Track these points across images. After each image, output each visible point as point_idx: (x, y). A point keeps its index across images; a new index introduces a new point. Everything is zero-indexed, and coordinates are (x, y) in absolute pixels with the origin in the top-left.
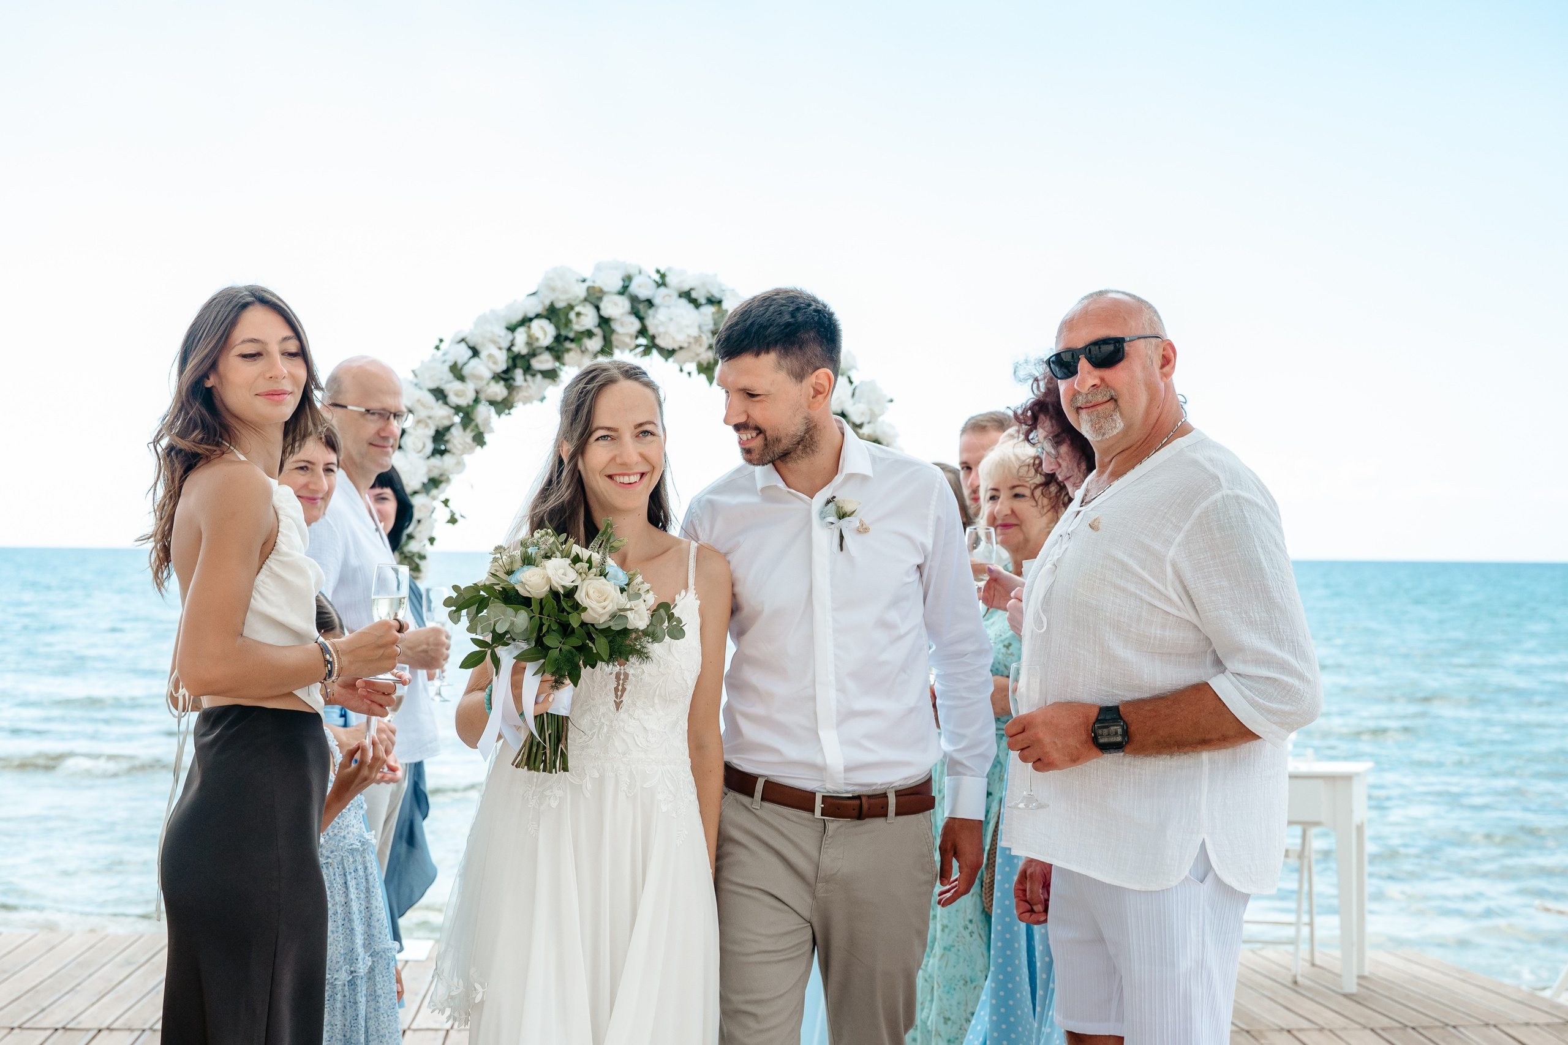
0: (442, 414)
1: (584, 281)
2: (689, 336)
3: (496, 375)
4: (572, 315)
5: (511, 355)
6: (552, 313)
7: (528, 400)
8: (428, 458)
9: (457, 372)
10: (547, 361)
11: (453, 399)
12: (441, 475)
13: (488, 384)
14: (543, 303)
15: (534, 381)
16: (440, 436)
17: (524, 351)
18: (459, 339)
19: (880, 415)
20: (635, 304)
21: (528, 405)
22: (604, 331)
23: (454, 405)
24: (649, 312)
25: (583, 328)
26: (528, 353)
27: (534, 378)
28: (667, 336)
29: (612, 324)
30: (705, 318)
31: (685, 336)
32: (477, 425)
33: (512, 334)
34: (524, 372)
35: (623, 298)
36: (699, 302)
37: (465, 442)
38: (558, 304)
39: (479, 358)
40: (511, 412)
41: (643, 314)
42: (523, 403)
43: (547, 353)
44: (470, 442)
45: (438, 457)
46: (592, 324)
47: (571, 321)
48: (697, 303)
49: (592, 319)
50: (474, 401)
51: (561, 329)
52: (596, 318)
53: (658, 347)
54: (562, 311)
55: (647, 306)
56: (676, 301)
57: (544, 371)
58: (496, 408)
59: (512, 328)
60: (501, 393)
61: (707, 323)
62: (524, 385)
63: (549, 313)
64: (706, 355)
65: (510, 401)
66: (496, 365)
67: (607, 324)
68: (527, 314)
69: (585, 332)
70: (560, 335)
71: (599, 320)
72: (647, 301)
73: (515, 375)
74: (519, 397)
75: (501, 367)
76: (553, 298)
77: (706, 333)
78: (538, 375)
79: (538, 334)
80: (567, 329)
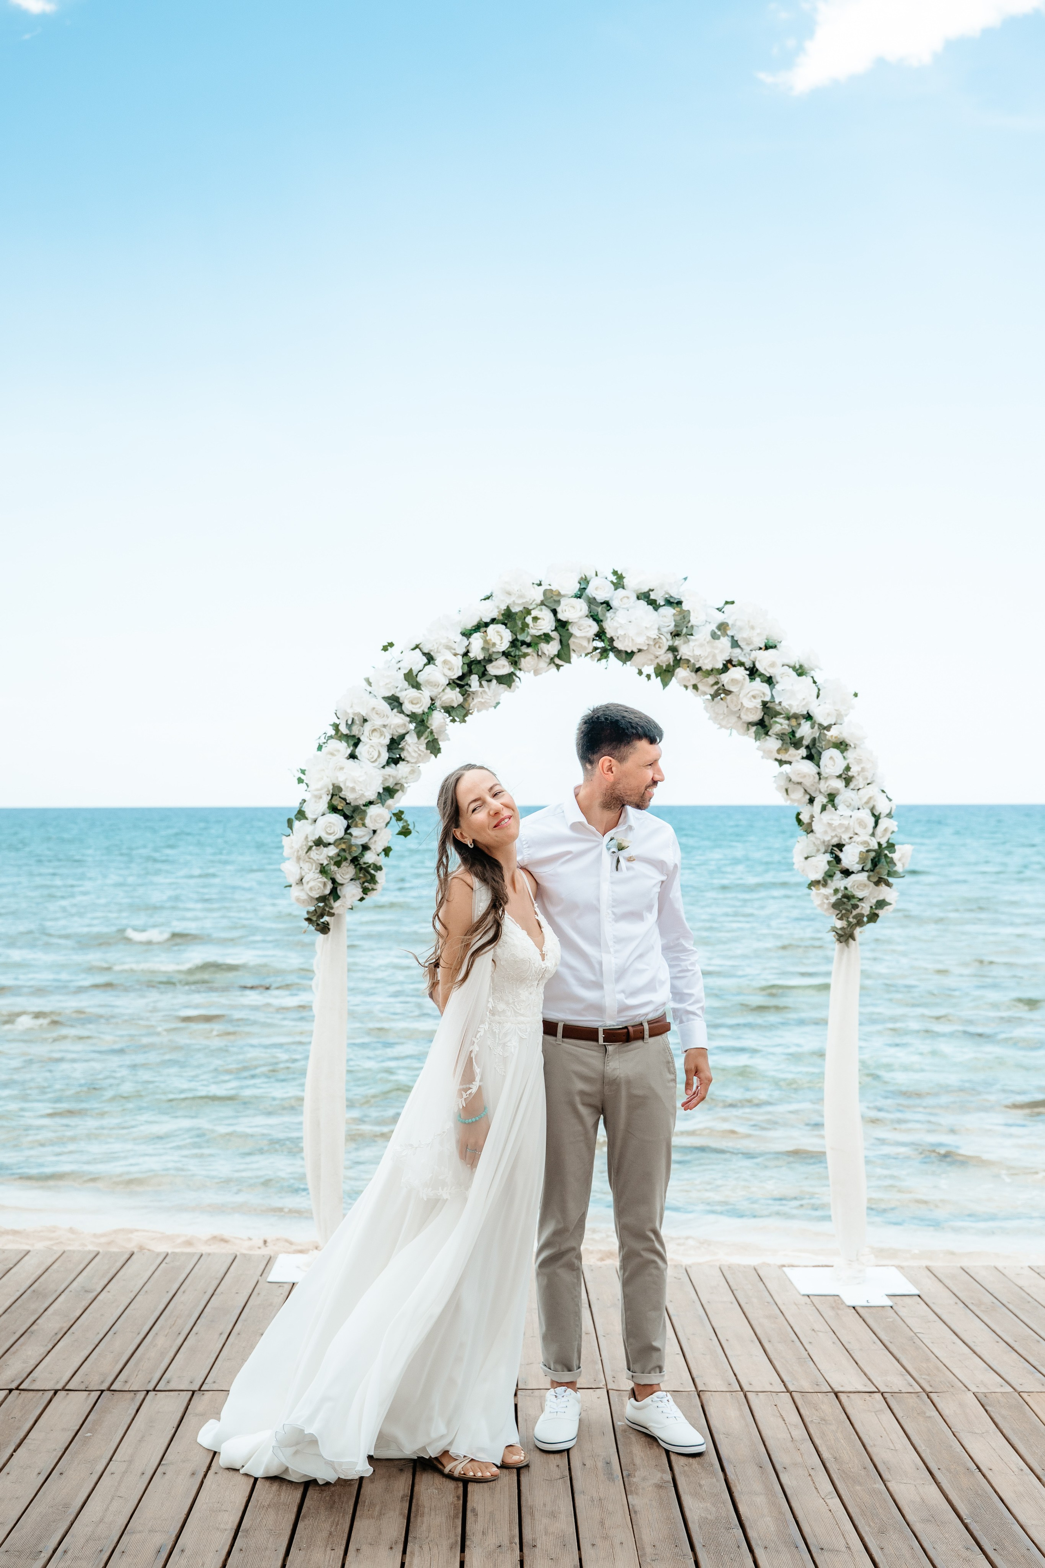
0: (397, 722)
1: (540, 585)
2: (648, 638)
3: (451, 682)
4: (529, 620)
5: (467, 661)
6: (508, 618)
7: (483, 706)
8: (383, 767)
9: (412, 680)
10: (504, 666)
11: (408, 707)
12: (396, 784)
13: (444, 690)
14: (498, 607)
15: (489, 687)
16: (395, 744)
17: (480, 657)
18: (413, 646)
19: (846, 715)
20: (593, 607)
21: (484, 712)
22: (560, 635)
23: (409, 713)
24: (608, 614)
25: (540, 633)
26: (484, 658)
27: (489, 683)
28: (626, 639)
29: (570, 627)
30: (665, 619)
31: (645, 638)
32: (432, 733)
33: (468, 640)
34: (480, 678)
35: (581, 600)
36: (658, 604)
37: (419, 750)
38: (513, 607)
39: (434, 664)
40: (466, 719)
41: (601, 618)
42: (478, 711)
43: (504, 658)
44: (424, 750)
45: (393, 765)
46: (549, 628)
47: (527, 626)
48: (656, 604)
49: (549, 622)
50: (429, 708)
51: (518, 634)
52: (554, 621)
53: (617, 650)
54: (518, 615)
55: (604, 608)
56: (635, 603)
57: (500, 676)
58: (451, 715)
59: (469, 633)
60: (456, 700)
61: (667, 624)
62: (480, 691)
63: (505, 617)
64: (666, 657)
65: (467, 708)
66: (451, 671)
67: (564, 628)
68: (483, 620)
69: (542, 637)
70: (517, 639)
71: (556, 624)
72: (604, 603)
73: (471, 682)
74: (475, 704)
75: (457, 673)
76: (509, 602)
77: (666, 635)
78: (494, 681)
79: (493, 637)
80: (523, 633)
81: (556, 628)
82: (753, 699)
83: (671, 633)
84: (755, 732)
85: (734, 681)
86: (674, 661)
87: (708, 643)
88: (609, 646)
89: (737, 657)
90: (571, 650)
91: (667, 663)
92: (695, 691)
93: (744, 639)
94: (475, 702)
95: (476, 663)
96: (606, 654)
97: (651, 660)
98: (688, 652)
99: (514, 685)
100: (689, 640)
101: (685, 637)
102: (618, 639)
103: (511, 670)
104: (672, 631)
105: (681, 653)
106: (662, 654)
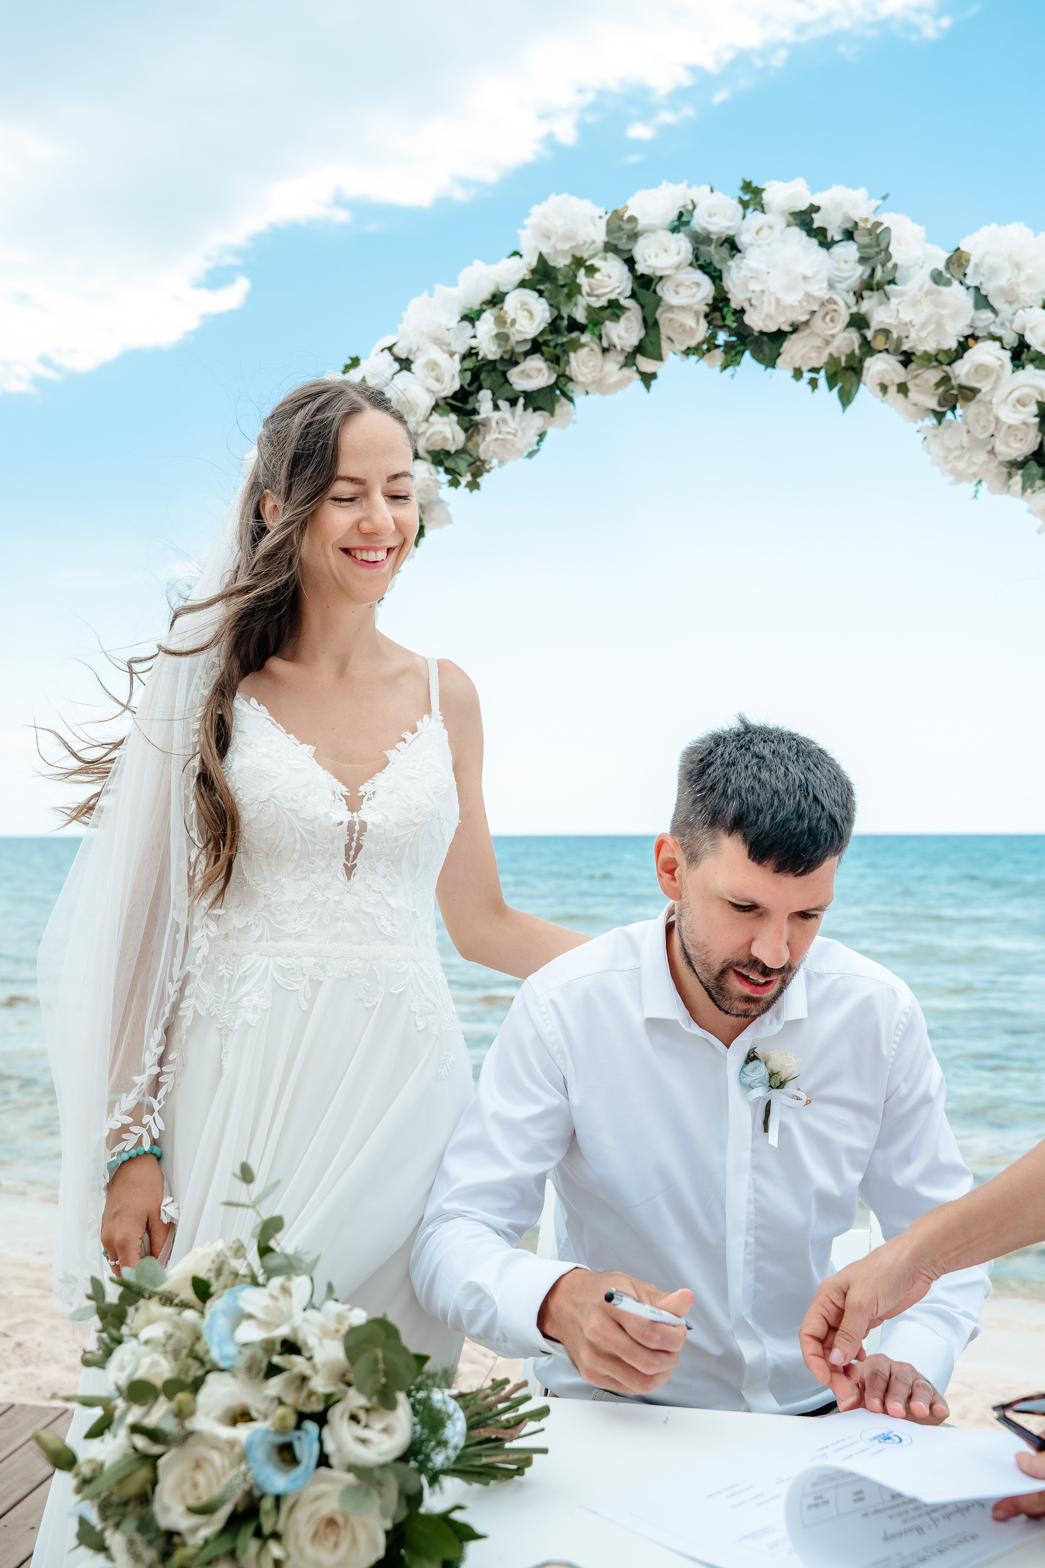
2: (809, 296)
3: (441, 403)
4: (582, 278)
5: (469, 364)
6: (543, 278)
7: (508, 454)
10: (538, 371)
13: (427, 420)
14: (527, 264)
15: (513, 414)
17: (495, 352)
20: (703, 248)
21: (509, 465)
22: (642, 307)
24: (731, 263)
25: (603, 302)
26: (502, 358)
27: (514, 408)
28: (766, 299)
29: (658, 289)
30: (843, 265)
31: (802, 294)
33: (474, 326)
34: (494, 394)
35: (681, 236)
36: (829, 239)
38: (554, 260)
39: (409, 370)
40: (479, 480)
41: (718, 266)
42: (501, 462)
43: (538, 355)
46: (618, 291)
47: (579, 287)
48: (825, 237)
49: (621, 282)
51: (561, 306)
52: (628, 279)
53: (751, 338)
54: (562, 271)
55: (725, 250)
56: (782, 233)
57: (533, 392)
58: (448, 471)
59: (473, 316)
60: (454, 439)
61: (846, 275)
62: (497, 423)
63: (537, 277)
64: (845, 339)
65: (474, 455)
66: (442, 383)
67: (648, 289)
68: (498, 288)
69: (607, 308)
70: (559, 317)
71: (633, 283)
72: (725, 241)
73: (478, 401)
74: (491, 448)
75: (451, 386)
76: (546, 250)
77: (845, 294)
78: (521, 401)
79: (517, 315)
80: (572, 304)
81: (633, 290)
82: (1019, 407)
83: (855, 293)
84: (1023, 475)
85: (982, 370)
86: (861, 346)
87: (928, 293)
88: (733, 321)
89: (987, 327)
90: (663, 337)
91: (848, 351)
92: (901, 396)
93: (1002, 291)
94: (489, 444)
95: (488, 368)
96: (733, 353)
97: (818, 347)
98: (887, 321)
99: (558, 409)
100: (890, 295)
101: (881, 291)
102: (751, 305)
103: (552, 380)
104: (856, 288)
105: (874, 325)
106: (838, 334)
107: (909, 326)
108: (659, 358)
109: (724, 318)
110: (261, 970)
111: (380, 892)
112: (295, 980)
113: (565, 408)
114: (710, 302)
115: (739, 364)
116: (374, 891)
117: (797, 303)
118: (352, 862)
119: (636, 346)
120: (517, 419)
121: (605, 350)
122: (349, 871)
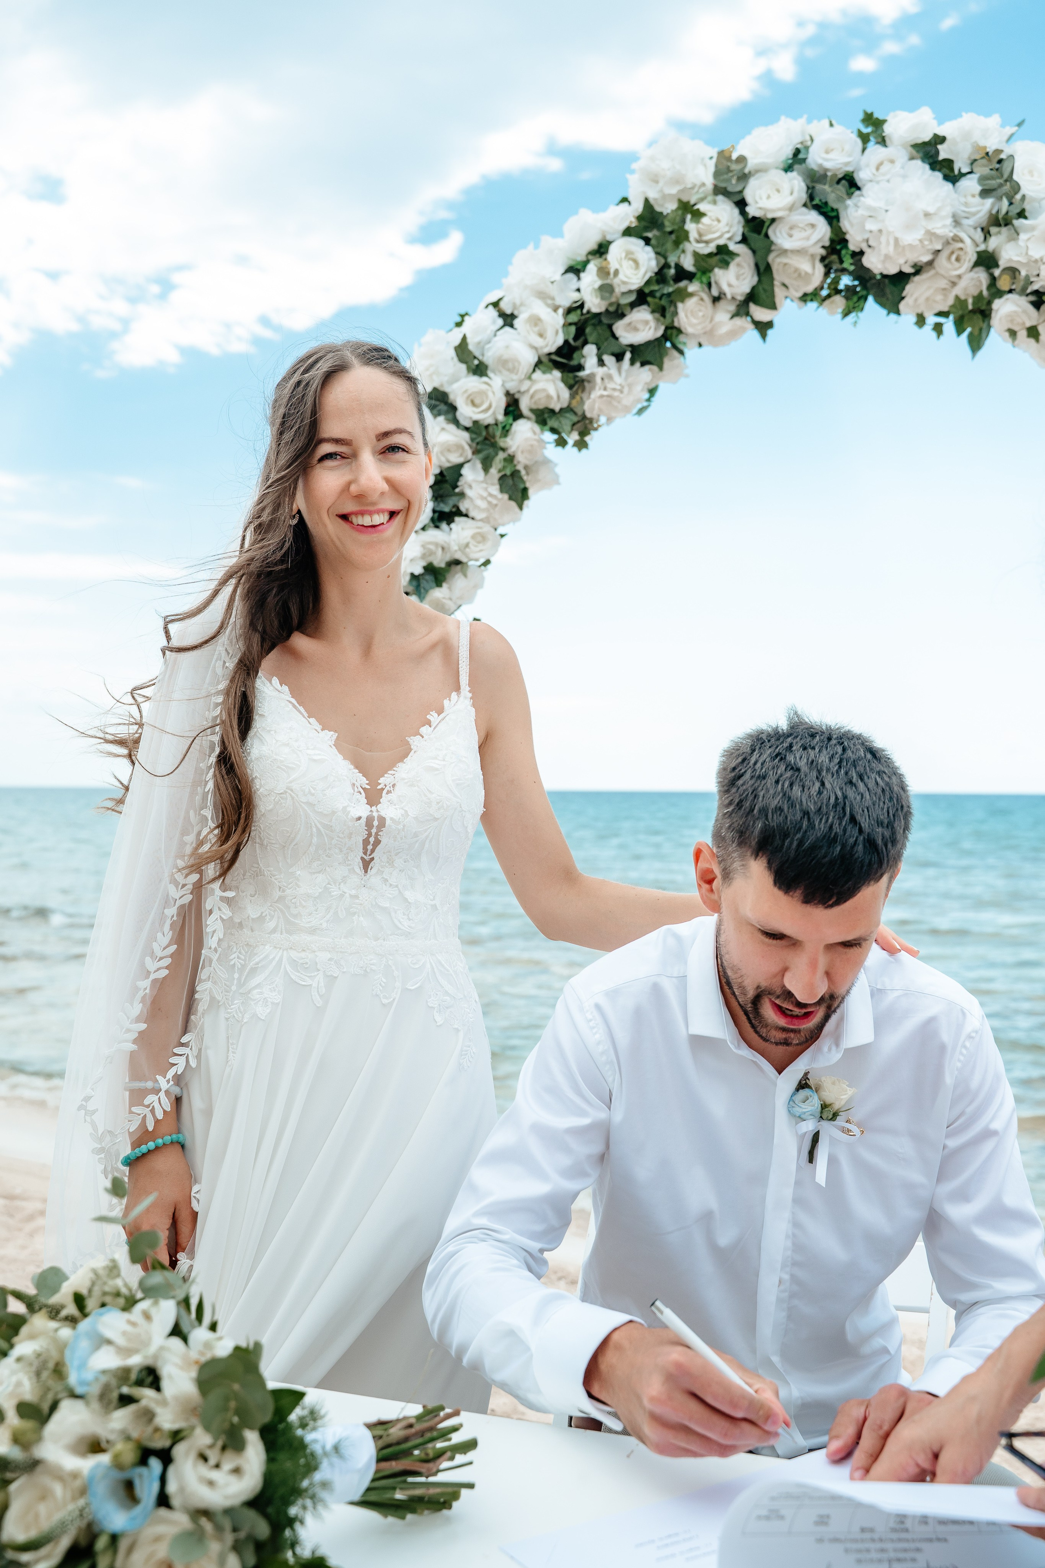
0: (445, 441)
2: (931, 235)
3: (545, 360)
4: (689, 224)
5: (574, 317)
6: (650, 224)
9: (472, 360)
10: (644, 323)
11: (467, 413)
13: (530, 377)
15: (619, 370)
16: (445, 484)
17: (599, 305)
20: (819, 187)
21: (618, 422)
22: (754, 252)
23: (468, 424)
24: (849, 202)
25: (711, 248)
26: (607, 310)
27: (620, 363)
28: (883, 239)
29: (770, 233)
30: (970, 200)
31: (923, 232)
32: (510, 459)
33: (578, 279)
34: (599, 349)
35: (794, 175)
36: (956, 172)
37: (491, 495)
38: (662, 206)
39: (512, 326)
40: (587, 439)
41: (835, 206)
42: (610, 420)
43: (645, 307)
44: (500, 496)
45: (444, 525)
46: (727, 236)
47: (686, 233)
48: (952, 170)
49: (731, 226)
50: (507, 413)
51: (668, 254)
52: (739, 222)
53: (873, 281)
54: (669, 217)
55: (842, 188)
56: (903, 167)
57: (640, 345)
58: (553, 430)
59: (579, 267)
60: (558, 397)
61: (973, 210)
62: (602, 379)
63: (644, 224)
64: (972, 279)
65: (580, 413)
66: (545, 338)
67: (759, 233)
68: (604, 237)
69: (716, 254)
70: (666, 266)
71: (744, 227)
72: (843, 178)
73: (583, 357)
74: (597, 406)
75: (554, 342)
76: (652, 195)
77: (971, 231)
78: (628, 355)
79: (621, 265)
80: (678, 252)
81: (743, 235)
83: (983, 229)
86: (989, 287)
88: (851, 264)
90: (776, 283)
91: (976, 293)
92: (1032, 341)
94: (594, 401)
95: (593, 321)
96: (855, 299)
97: (944, 289)
98: (1016, 258)
99: (667, 363)
100: (1019, 230)
101: (1010, 227)
102: (870, 246)
103: (660, 332)
104: (984, 225)
105: (1003, 263)
106: (965, 273)
107: (1040, 263)
108: (773, 306)
109: (841, 262)
110: (274, 963)
111: (397, 886)
112: (309, 975)
113: (676, 362)
114: (827, 244)
115: (862, 309)
116: (391, 885)
117: (917, 243)
118: (370, 855)
119: (748, 294)
120: (624, 374)
121: (716, 300)
122: (366, 865)
